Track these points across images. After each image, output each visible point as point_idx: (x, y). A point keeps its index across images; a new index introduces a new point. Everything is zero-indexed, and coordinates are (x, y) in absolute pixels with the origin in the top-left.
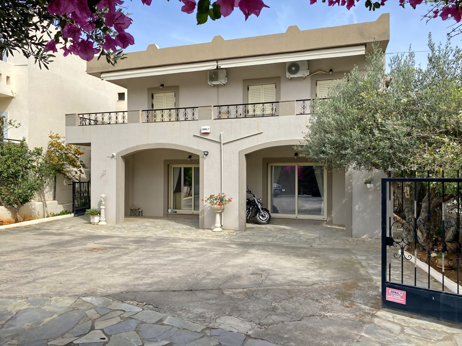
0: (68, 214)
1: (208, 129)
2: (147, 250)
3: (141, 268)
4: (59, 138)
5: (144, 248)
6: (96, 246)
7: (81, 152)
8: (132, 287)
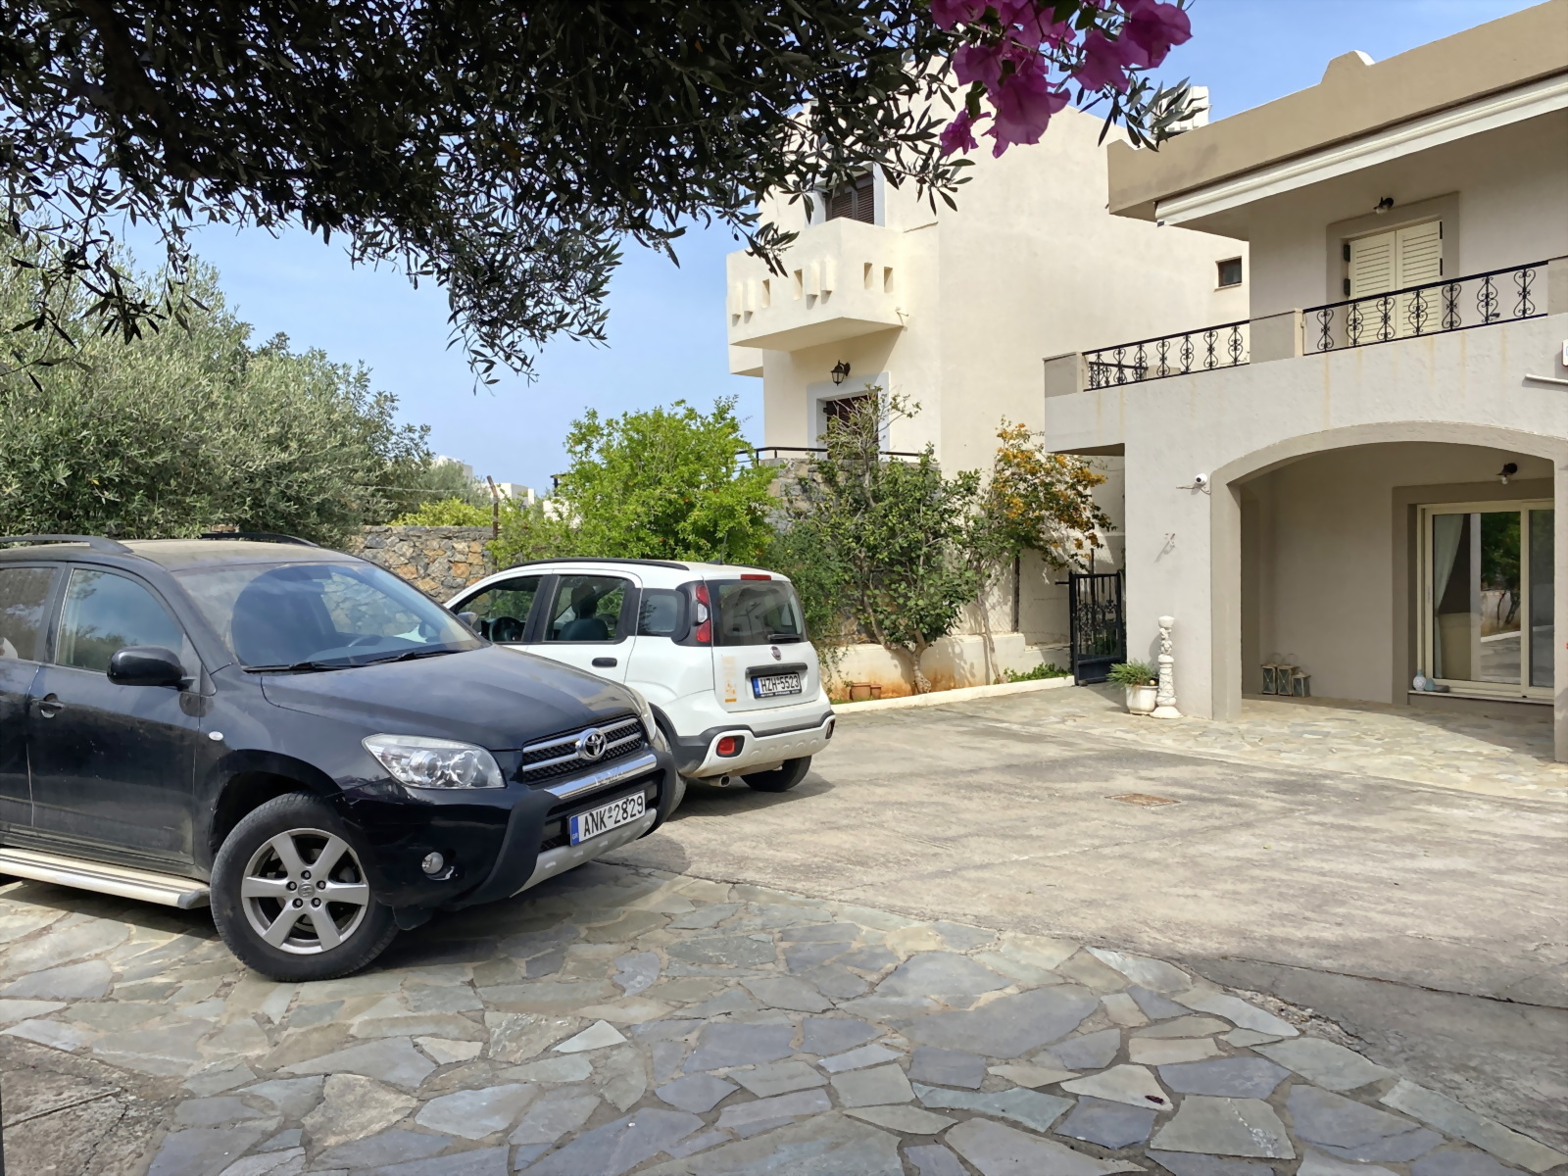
0: (1056, 675)
2: (1326, 821)
3: (1297, 882)
4: (1026, 437)
5: (1315, 813)
6: (1144, 787)
7: (1094, 476)
8: (1261, 944)
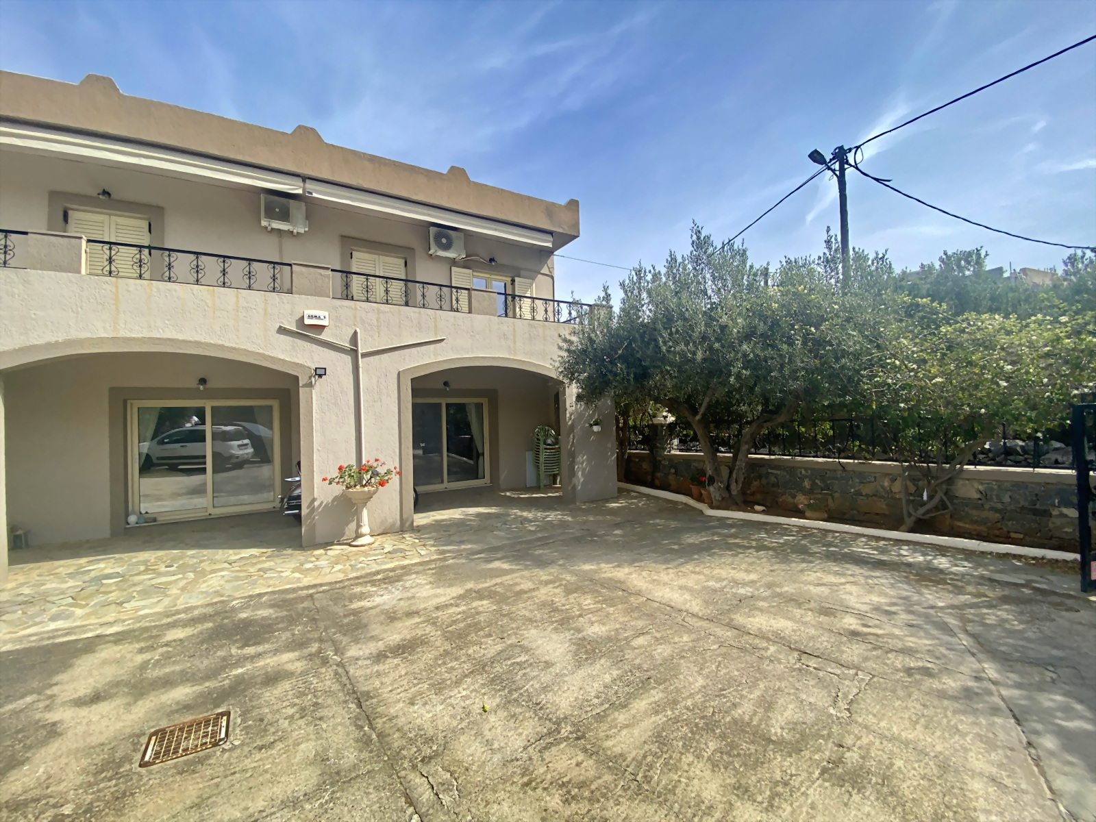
1: (322, 317)
